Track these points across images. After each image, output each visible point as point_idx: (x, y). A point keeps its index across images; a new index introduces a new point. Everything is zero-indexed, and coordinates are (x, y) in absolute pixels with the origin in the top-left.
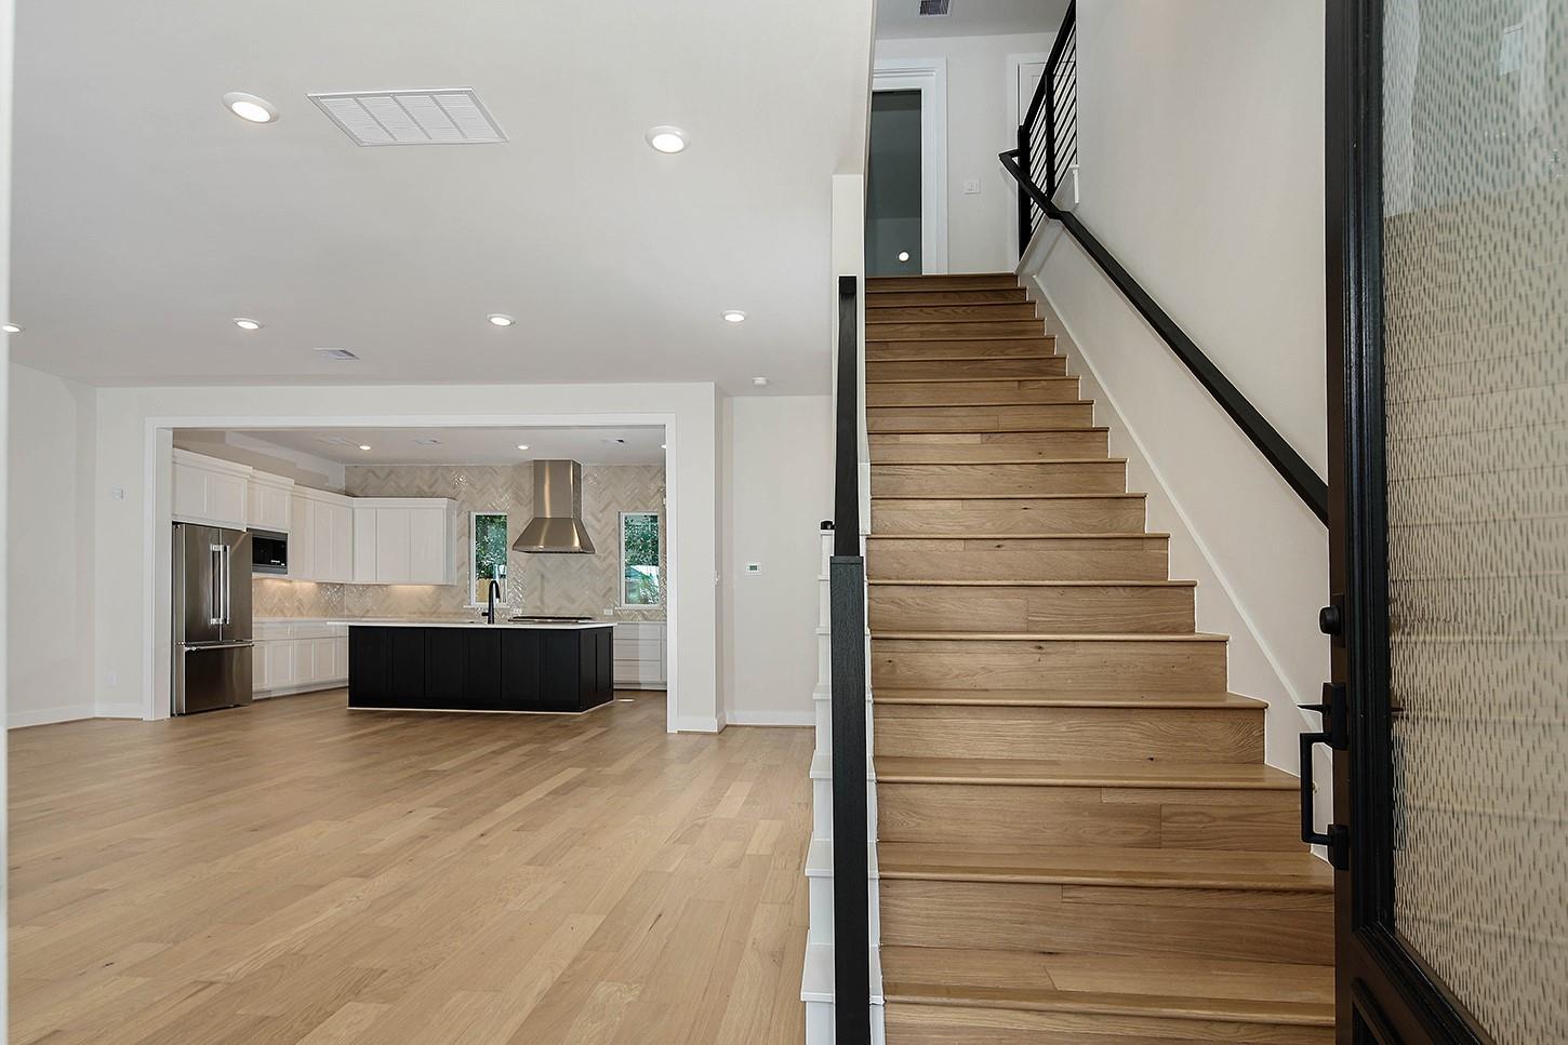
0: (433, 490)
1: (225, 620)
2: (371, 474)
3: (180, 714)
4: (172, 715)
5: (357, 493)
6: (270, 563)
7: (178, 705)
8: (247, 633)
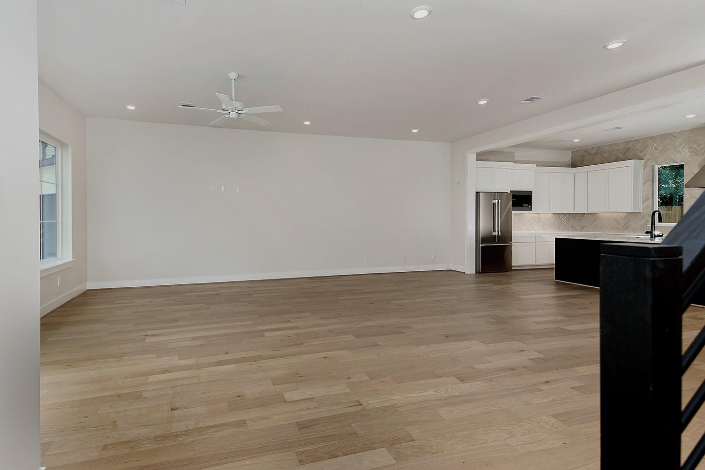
0: (626, 155)
1: (498, 233)
2: (586, 153)
3: (479, 273)
4: (476, 272)
5: (578, 165)
6: (523, 206)
7: (479, 268)
8: (510, 238)
